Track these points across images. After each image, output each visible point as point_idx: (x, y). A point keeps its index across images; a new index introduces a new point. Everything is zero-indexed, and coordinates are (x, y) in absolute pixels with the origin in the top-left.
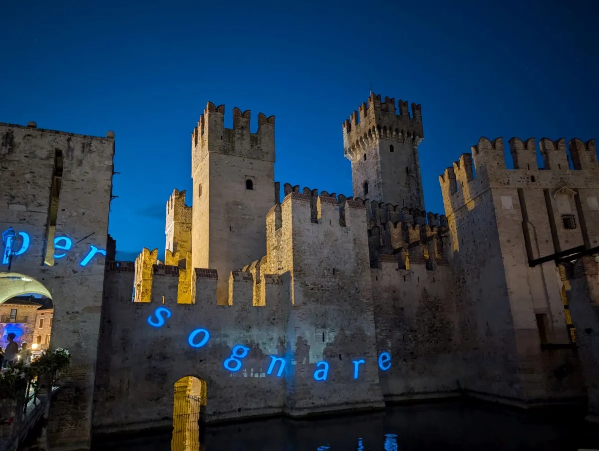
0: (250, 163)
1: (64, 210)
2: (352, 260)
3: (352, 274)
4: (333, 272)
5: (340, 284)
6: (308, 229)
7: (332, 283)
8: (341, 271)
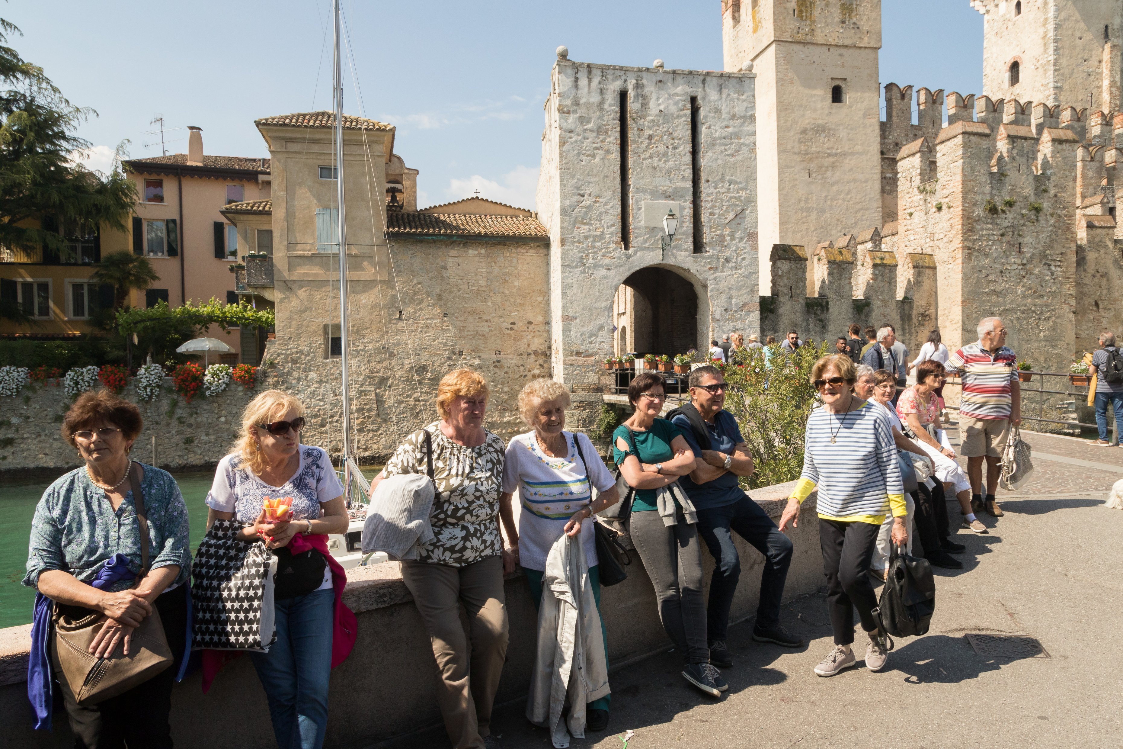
0: (840, 55)
1: (708, 181)
2: (1050, 229)
3: (1048, 252)
4: (1020, 248)
5: (1028, 267)
6: (986, 182)
7: (1016, 266)
8: (1031, 246)
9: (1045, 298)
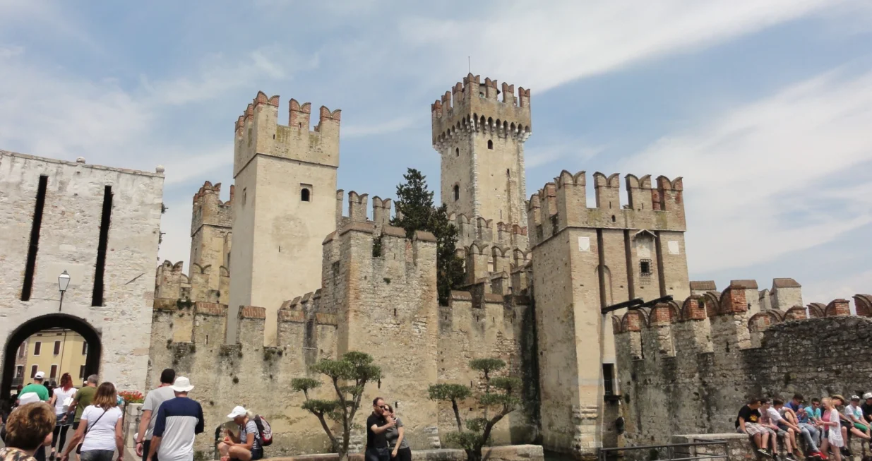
0: (308, 169)
2: (418, 299)
3: (416, 316)
4: (395, 312)
5: (401, 326)
6: (369, 264)
7: (392, 325)
8: (403, 311)
9: (415, 349)
